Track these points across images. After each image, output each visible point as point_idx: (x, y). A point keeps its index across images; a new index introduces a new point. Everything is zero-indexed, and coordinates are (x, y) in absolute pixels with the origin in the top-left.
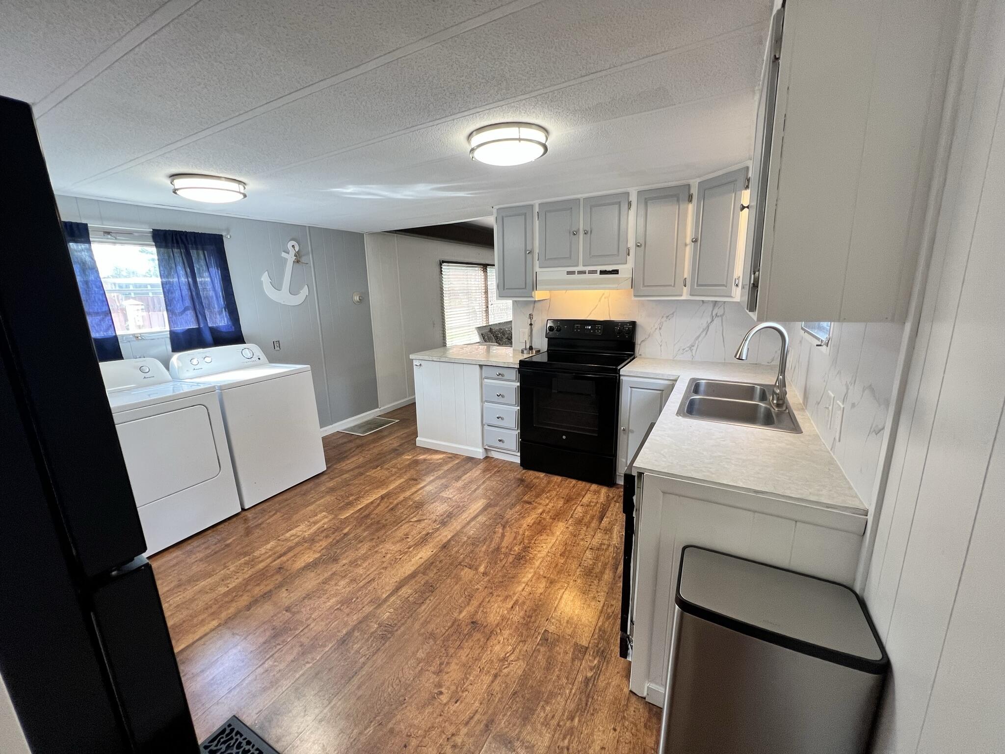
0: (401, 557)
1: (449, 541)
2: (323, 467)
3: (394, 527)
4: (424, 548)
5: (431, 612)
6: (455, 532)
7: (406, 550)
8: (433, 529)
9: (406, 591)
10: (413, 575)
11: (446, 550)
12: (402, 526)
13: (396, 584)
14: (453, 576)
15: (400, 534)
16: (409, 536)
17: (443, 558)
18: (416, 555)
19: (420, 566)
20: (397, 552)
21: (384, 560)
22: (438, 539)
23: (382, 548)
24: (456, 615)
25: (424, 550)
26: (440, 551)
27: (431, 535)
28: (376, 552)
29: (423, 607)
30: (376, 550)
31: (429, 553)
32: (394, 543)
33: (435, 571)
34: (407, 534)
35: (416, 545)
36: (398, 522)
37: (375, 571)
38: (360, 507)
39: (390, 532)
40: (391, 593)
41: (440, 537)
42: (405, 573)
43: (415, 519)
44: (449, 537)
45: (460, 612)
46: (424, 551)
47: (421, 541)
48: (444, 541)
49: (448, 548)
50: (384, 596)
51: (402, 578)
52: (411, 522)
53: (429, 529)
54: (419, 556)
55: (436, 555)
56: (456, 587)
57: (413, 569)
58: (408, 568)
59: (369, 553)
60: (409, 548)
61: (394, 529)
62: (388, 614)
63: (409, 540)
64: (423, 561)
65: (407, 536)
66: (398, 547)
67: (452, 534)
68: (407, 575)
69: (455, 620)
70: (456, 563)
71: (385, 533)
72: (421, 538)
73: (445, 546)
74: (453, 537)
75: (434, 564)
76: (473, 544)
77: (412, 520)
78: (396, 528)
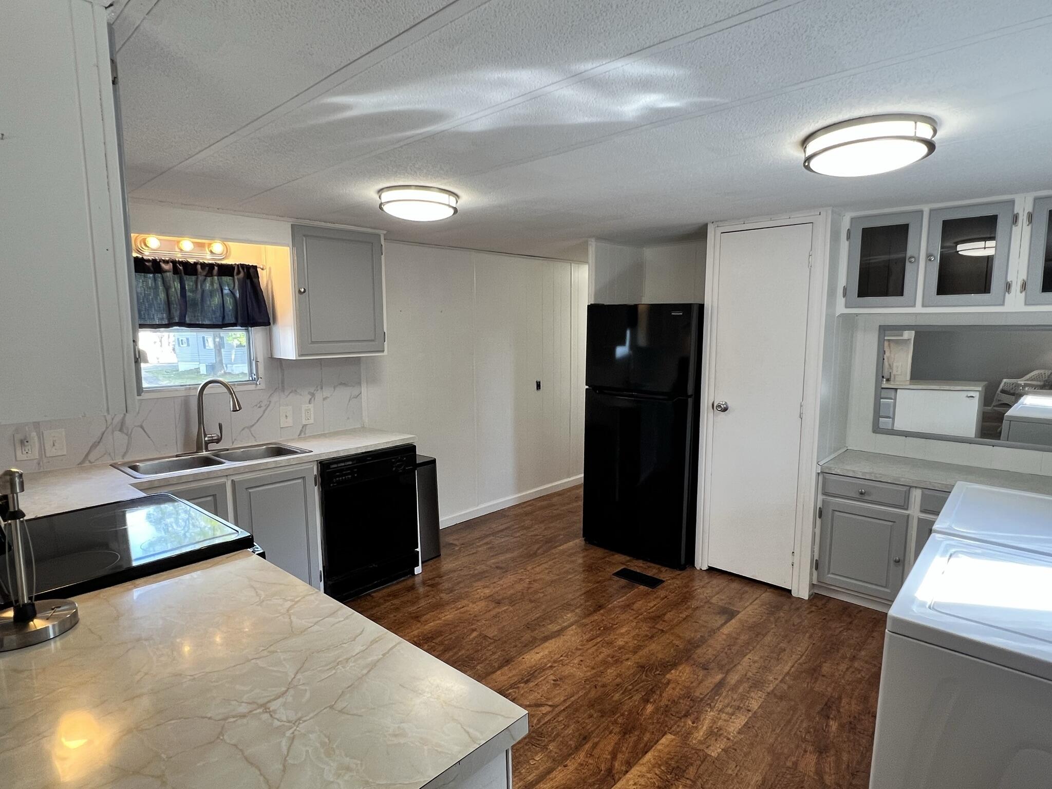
0: (562, 658)
1: (500, 668)
3: (576, 701)
4: (534, 663)
6: (489, 678)
7: (556, 665)
8: (518, 688)
9: (554, 627)
10: (546, 639)
11: (507, 657)
12: (565, 701)
13: (564, 634)
14: (506, 632)
15: (567, 688)
16: (552, 682)
17: (511, 650)
18: (543, 657)
19: (539, 645)
20: (567, 664)
21: (581, 658)
22: (514, 672)
23: (587, 671)
25: (533, 662)
26: (514, 657)
27: (522, 679)
28: (593, 668)
29: (537, 616)
30: (594, 671)
31: (527, 657)
32: (571, 676)
33: (523, 639)
34: (555, 685)
35: (543, 669)
36: (572, 710)
37: (589, 649)
39: (581, 693)
40: (567, 628)
41: (510, 675)
42: (556, 641)
43: (545, 709)
44: (499, 672)
45: (507, 609)
46: (533, 660)
47: (537, 673)
48: (506, 668)
49: (504, 659)
50: (574, 627)
51: (558, 637)
52: (550, 706)
53: (523, 688)
54: (539, 656)
55: (520, 653)
56: (505, 624)
57: (547, 644)
58: (551, 646)
59: (601, 668)
60: (551, 667)
61: (576, 697)
62: (568, 616)
63: (552, 677)
64: (536, 650)
65: (556, 683)
66: (568, 670)
67: (494, 676)
68: (553, 640)
71: (586, 694)
72: (536, 678)
73: (507, 661)
74: (494, 672)
75: (523, 645)
76: (473, 659)
77: (548, 709)
78: (573, 699)
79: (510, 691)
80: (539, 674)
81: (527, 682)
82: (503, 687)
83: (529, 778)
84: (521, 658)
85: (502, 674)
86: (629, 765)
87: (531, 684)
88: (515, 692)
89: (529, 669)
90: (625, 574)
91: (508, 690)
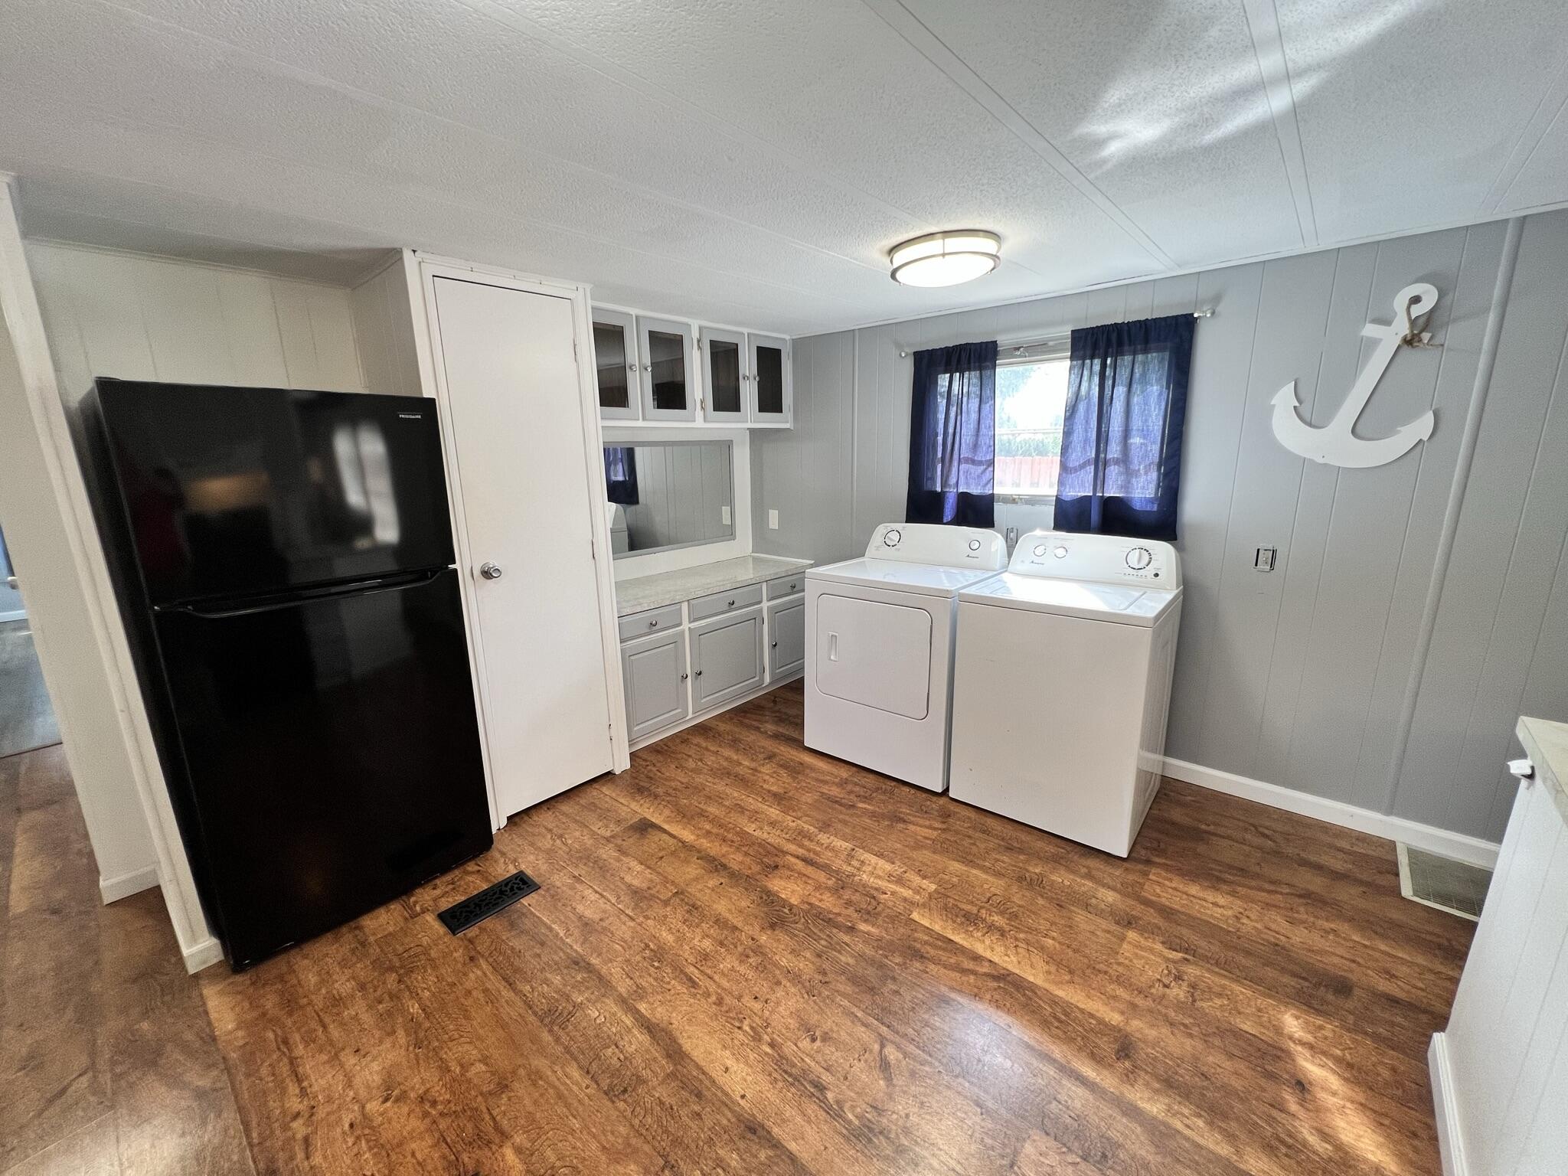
1: (776, 1145)
2: (1125, 856)
5: (554, 1087)
6: (813, 1164)
7: (766, 1038)
8: (839, 1103)
9: (636, 1042)
10: (676, 1054)
11: (736, 1133)
12: (869, 1026)
13: (665, 1024)
14: (633, 1141)
15: (832, 1021)
16: (818, 1044)
17: (709, 1123)
18: (742, 1059)
19: (701, 1068)
20: (767, 1020)
21: (748, 999)
22: (790, 1113)
23: (786, 992)
24: (519, 1139)
25: (756, 1078)
26: (738, 1116)
27: (811, 1095)
29: (576, 1074)
30: (785, 982)
31: (737, 1089)
33: (671, 1101)
34: (826, 1038)
35: (779, 1059)
37: (720, 987)
38: (957, 938)
39: (843, 1002)
41: (798, 1119)
42: (689, 1037)
43: (893, 1056)
44: (792, 1146)
45: (518, 1150)
46: (751, 1079)
48: (776, 1130)
49: (744, 1138)
51: (677, 1033)
52: (883, 1046)
53: (839, 1094)
54: (737, 1068)
55: (725, 1102)
56: (594, 1145)
57: (698, 1054)
58: (703, 1045)
59: (778, 972)
60: (772, 1045)
61: (853, 1010)
63: (804, 1043)
64: (716, 1073)
65: (821, 1038)
66: (785, 1021)
68: (682, 1042)
69: (504, 1136)
70: (677, 1155)
71: (844, 994)
72: (806, 1072)
73: (754, 1131)
74: (791, 1156)
78: (857, 1017)
79: (850, 1116)
80: (794, 1066)
81: (821, 1088)
82: (840, 1133)
83: (1052, 1073)
84: (742, 1102)
85: (800, 1137)
86: (977, 958)
87: (826, 1077)
88: (853, 1107)
89: (780, 1084)
90: (456, 919)
91: (850, 1122)
